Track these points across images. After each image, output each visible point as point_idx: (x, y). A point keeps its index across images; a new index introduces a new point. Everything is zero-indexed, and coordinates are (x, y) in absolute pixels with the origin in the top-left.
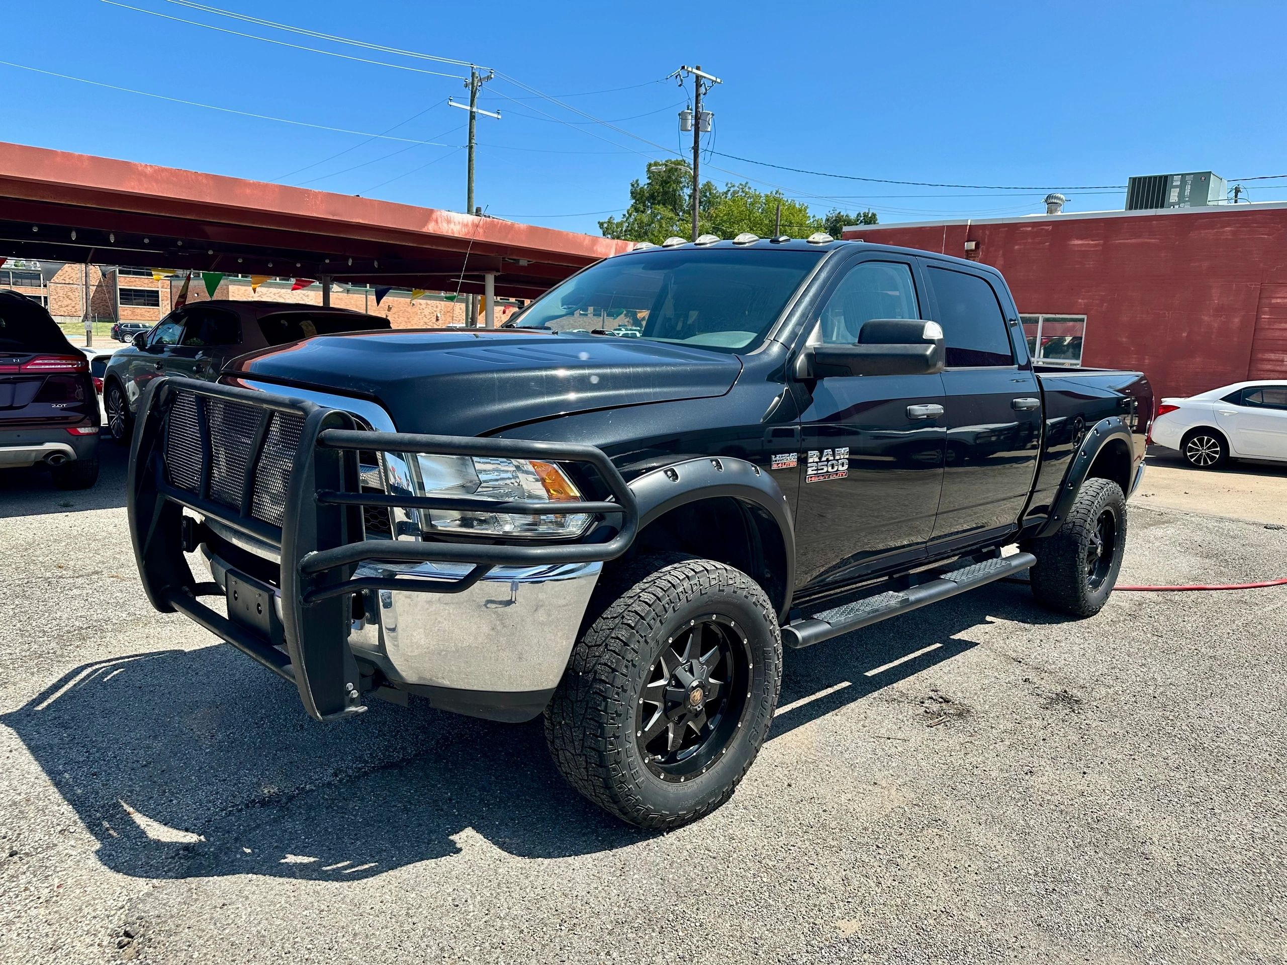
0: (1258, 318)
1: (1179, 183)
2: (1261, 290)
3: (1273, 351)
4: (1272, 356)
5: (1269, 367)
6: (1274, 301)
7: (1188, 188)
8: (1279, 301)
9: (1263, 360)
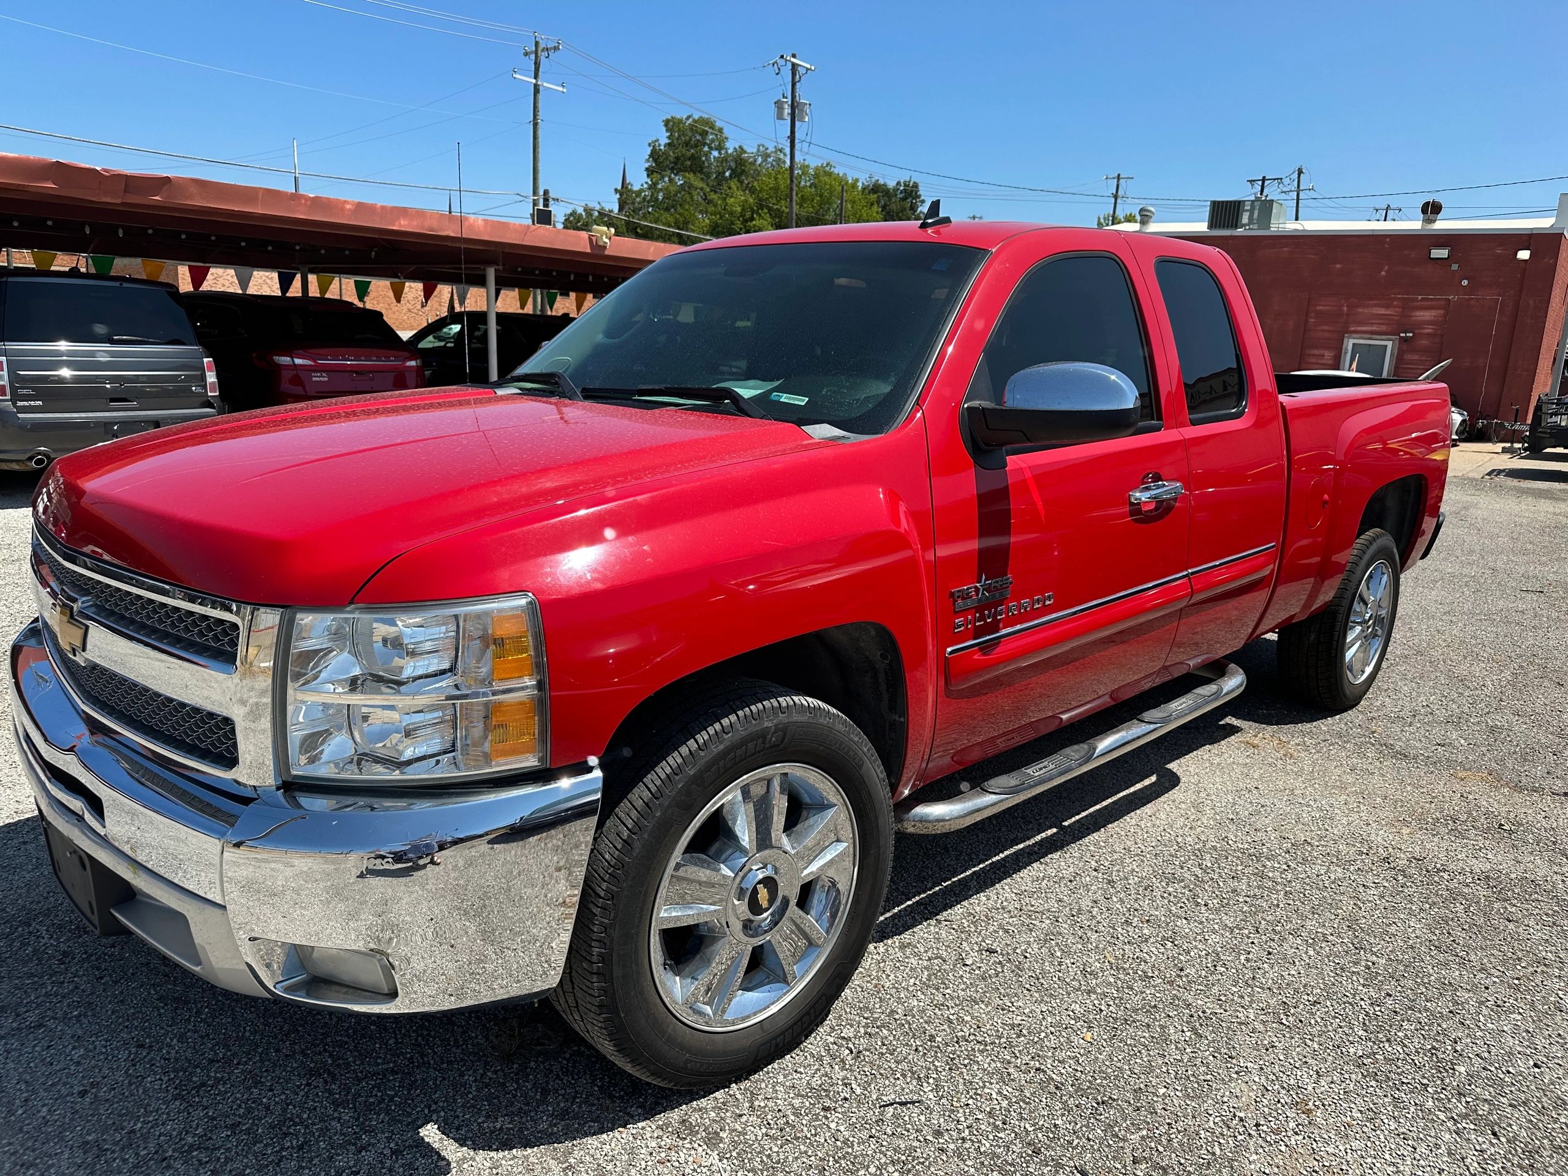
0: (1306, 321)
1: (1249, 208)
2: (1309, 299)
3: (1317, 348)
4: (1316, 352)
5: (1313, 360)
6: (1318, 308)
7: (1256, 212)
8: (1322, 308)
9: (1309, 355)
